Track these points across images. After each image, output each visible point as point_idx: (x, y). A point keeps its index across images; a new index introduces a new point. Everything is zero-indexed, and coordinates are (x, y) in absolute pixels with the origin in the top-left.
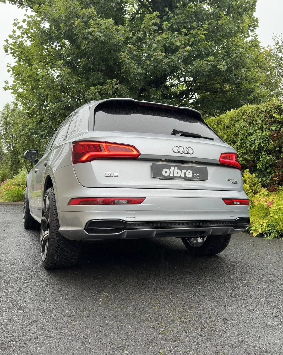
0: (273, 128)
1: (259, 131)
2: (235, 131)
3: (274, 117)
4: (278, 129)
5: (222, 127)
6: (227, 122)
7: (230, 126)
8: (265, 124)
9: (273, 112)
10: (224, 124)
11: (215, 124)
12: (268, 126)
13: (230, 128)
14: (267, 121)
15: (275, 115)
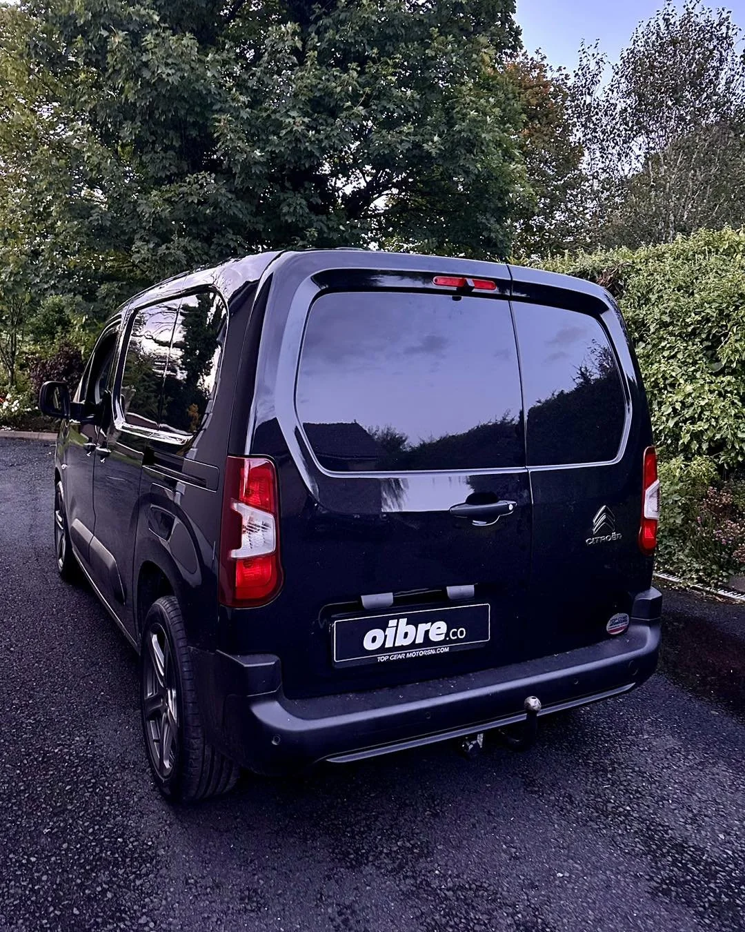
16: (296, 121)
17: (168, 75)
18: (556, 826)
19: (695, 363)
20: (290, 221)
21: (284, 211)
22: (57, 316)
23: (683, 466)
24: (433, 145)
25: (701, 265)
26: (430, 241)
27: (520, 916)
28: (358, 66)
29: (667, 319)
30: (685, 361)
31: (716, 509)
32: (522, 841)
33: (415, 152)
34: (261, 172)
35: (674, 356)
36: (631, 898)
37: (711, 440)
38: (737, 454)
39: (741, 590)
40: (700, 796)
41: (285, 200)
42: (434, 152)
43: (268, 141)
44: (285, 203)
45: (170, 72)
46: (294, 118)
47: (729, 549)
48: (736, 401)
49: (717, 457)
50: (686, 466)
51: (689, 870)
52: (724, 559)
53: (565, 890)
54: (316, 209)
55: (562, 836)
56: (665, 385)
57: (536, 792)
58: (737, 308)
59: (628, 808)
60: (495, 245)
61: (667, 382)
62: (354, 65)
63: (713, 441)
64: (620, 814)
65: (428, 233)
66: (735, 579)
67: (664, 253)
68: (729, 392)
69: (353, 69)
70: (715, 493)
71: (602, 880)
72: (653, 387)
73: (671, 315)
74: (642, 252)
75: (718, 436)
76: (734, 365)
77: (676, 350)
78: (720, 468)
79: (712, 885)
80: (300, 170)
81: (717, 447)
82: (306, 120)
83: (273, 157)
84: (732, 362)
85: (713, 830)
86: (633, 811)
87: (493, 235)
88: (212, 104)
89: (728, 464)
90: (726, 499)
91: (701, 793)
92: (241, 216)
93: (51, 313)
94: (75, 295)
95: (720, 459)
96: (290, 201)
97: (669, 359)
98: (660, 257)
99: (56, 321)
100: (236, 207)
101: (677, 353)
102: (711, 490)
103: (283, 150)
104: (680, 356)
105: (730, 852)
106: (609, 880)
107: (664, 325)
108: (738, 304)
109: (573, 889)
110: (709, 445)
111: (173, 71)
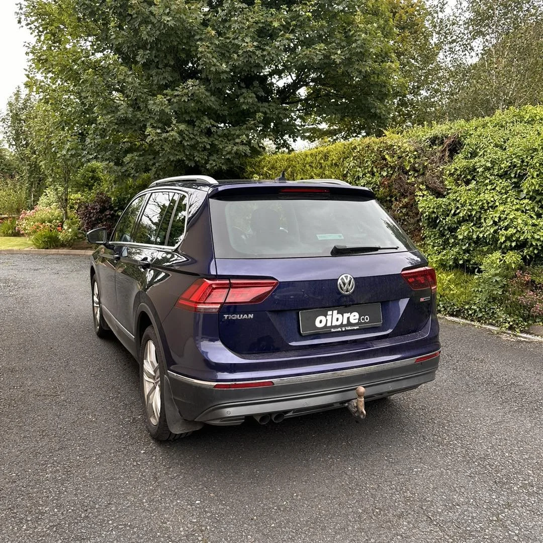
0: (385, 174)
1: (369, 175)
2: (344, 171)
3: (385, 159)
4: (390, 175)
5: (329, 163)
6: (335, 158)
7: (338, 164)
8: (376, 167)
9: (385, 153)
10: (332, 161)
11: (321, 158)
12: (379, 169)
13: (338, 166)
14: (378, 164)
15: (387, 157)
16: (249, 44)
17: (168, 21)
18: (415, 450)
19: (506, 193)
20: (245, 108)
21: (241, 101)
22: (91, 174)
23: (501, 257)
24: (338, 57)
25: (510, 130)
26: (337, 116)
27: (394, 486)
28: (287, 7)
29: (489, 165)
30: (501, 191)
31: (522, 284)
32: (396, 456)
33: (326, 61)
34: (227, 77)
35: (494, 189)
36: (454, 479)
37: (517, 240)
38: (534, 249)
39: (537, 334)
40: (497, 436)
41: (241, 94)
42: (338, 61)
43: (230, 58)
44: (242, 96)
45: (169, 19)
46: (247, 43)
47: (529, 308)
48: (532, 215)
49: (522, 251)
50: (503, 257)
51: (486, 469)
52: (526, 314)
53: (418, 476)
54: (261, 99)
55: (418, 454)
56: (488, 207)
57: (404, 435)
58: (532, 157)
59: (455, 442)
60: (380, 117)
61: (490, 205)
62: (284, 7)
63: (519, 241)
64: (451, 445)
65: (335, 112)
66: (533, 327)
67: (487, 123)
68: (528, 210)
69: (284, 9)
70: (521, 274)
71: (438, 472)
72: (481, 209)
73: (492, 162)
74: (474, 122)
75: (522, 238)
76: (531, 194)
77: (495, 185)
78: (524, 258)
79: (499, 475)
80: (251, 75)
81: (522, 245)
82: (255, 44)
83: (234, 68)
84: (530, 191)
85: (503, 451)
86: (458, 443)
87: (378, 111)
88: (194, 35)
89: (529, 256)
90: (528, 278)
91: (498, 435)
92: (214, 107)
93: (87, 173)
94: (110, 162)
95: (524, 252)
96: (245, 95)
97: (490, 190)
98: (484, 126)
99: (90, 178)
100: (211, 100)
101: (496, 187)
102: (518, 273)
103: (240, 63)
104: (497, 188)
105: (511, 461)
106: (442, 472)
107: (488, 169)
108: (533, 155)
109: (423, 476)
110: (516, 243)
111: (171, 18)
